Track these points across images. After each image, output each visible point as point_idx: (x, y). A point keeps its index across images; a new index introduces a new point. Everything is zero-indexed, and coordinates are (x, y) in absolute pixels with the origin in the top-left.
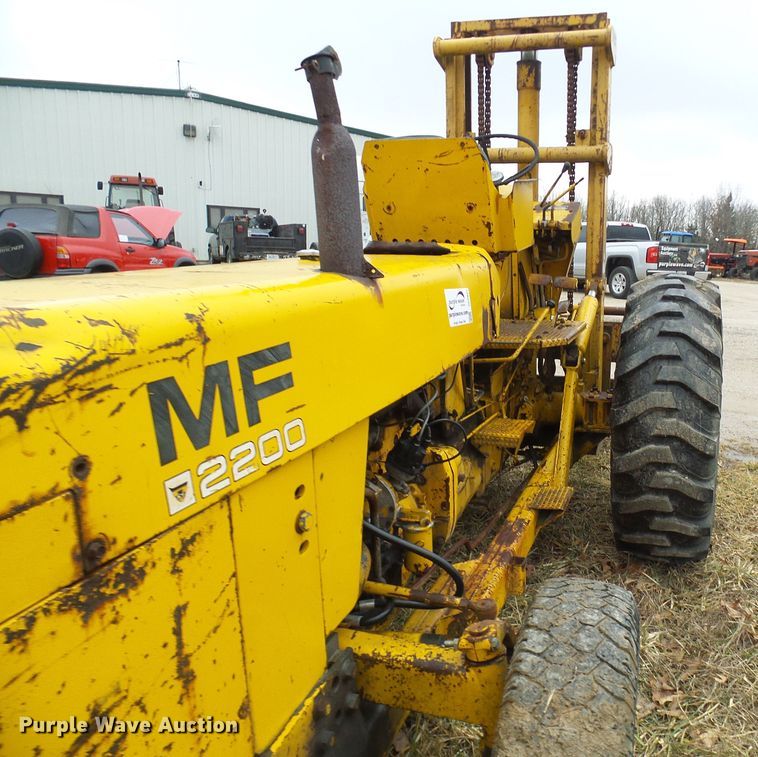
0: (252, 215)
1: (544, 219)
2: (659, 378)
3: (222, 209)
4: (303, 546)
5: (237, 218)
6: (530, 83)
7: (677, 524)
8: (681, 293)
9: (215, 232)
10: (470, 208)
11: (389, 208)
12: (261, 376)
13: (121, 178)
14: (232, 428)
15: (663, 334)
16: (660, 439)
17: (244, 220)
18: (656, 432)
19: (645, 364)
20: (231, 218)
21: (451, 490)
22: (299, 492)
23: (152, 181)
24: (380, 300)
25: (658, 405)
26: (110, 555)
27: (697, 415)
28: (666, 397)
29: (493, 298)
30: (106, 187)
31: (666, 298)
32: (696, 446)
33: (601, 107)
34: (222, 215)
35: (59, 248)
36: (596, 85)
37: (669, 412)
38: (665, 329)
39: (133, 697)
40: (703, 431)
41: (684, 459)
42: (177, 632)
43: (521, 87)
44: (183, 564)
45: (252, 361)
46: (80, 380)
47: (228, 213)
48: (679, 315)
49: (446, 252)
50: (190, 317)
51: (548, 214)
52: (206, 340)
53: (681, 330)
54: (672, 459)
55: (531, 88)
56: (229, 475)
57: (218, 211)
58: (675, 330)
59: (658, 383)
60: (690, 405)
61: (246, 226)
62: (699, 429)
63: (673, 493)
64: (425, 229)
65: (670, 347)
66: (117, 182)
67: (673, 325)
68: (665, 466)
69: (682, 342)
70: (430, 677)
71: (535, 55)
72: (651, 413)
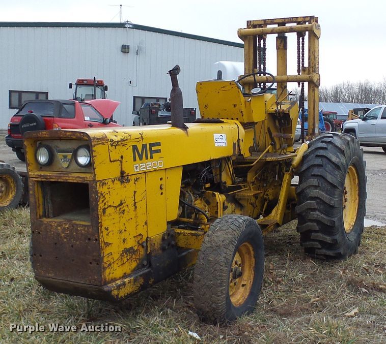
0: (162, 103)
1: (277, 109)
2: (313, 173)
3: (143, 99)
4: (162, 194)
5: (152, 105)
6: (281, 47)
7: (321, 236)
8: (330, 139)
9: (138, 114)
10: (235, 106)
11: (206, 106)
12: (153, 148)
13: (83, 81)
14: (147, 158)
15: (317, 156)
16: (312, 198)
17: (156, 106)
18: (310, 195)
19: (308, 168)
20: (148, 105)
21: (219, 207)
22: (161, 179)
23: (102, 82)
24: (188, 135)
25: (311, 184)
26: (125, 175)
27: (327, 189)
28: (314, 182)
29: (239, 139)
30: (74, 86)
31: (323, 142)
32: (326, 202)
33: (312, 57)
34: (143, 102)
35: (55, 124)
36: (310, 47)
37: (316, 187)
38: (319, 154)
39: (127, 204)
40: (330, 196)
41: (322, 207)
42: (134, 196)
43: (278, 48)
44: (136, 182)
45: (152, 145)
46: (123, 142)
47: (146, 101)
48: (325, 149)
49: (223, 122)
50: (140, 134)
51: (279, 106)
52: (143, 139)
53: (324, 154)
54: (316, 207)
55: (282, 49)
56: (145, 167)
57: (140, 100)
58: (322, 154)
59: (312, 175)
60: (325, 185)
61: (158, 110)
62: (328, 195)
63: (318, 222)
64: (219, 114)
65: (319, 161)
66: (80, 83)
67: (322, 152)
68: (314, 210)
69: (324, 160)
70: (194, 237)
71: (284, 35)
72: (309, 188)
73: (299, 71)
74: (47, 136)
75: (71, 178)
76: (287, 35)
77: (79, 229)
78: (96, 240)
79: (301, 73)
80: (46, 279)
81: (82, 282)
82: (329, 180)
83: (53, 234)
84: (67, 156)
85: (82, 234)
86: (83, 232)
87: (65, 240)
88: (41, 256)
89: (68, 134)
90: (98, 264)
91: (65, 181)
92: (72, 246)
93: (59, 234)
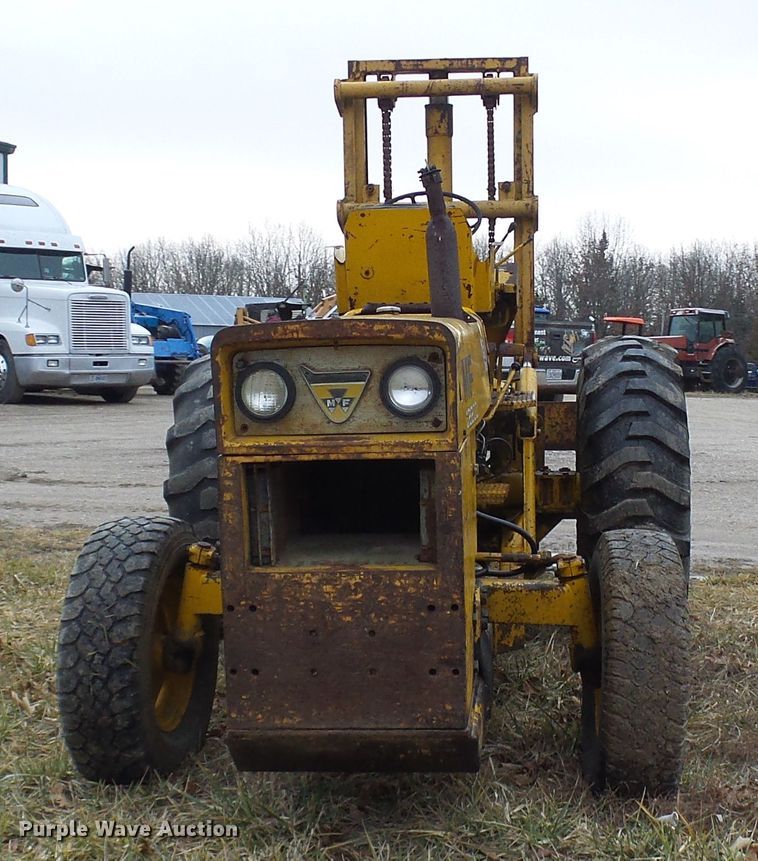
2: (630, 433)
6: (442, 130)
8: (641, 353)
11: (367, 273)
15: (629, 392)
16: (637, 492)
18: (632, 485)
19: (615, 422)
25: (632, 459)
27: (669, 470)
28: (640, 452)
31: (626, 358)
32: (672, 497)
33: (525, 158)
36: (520, 132)
37: (643, 465)
38: (631, 386)
40: (676, 482)
41: (660, 511)
43: (432, 134)
48: (642, 374)
53: (646, 387)
54: (650, 511)
55: (444, 135)
58: (642, 387)
59: (630, 438)
60: (663, 458)
62: (672, 480)
64: (403, 293)
65: (637, 404)
67: (637, 383)
69: (649, 399)
71: (447, 100)
72: (625, 468)
73: (491, 190)
74: (301, 336)
75: (373, 449)
76: (452, 100)
77: (398, 583)
78: (455, 607)
79: (496, 197)
80: (270, 733)
81: (402, 725)
82: (671, 446)
83: (306, 607)
84: (344, 391)
85: (408, 596)
86: (411, 590)
87: (349, 619)
88: (255, 672)
89: (376, 327)
90: (456, 672)
91: (355, 457)
92: (372, 633)
93: (324, 606)
